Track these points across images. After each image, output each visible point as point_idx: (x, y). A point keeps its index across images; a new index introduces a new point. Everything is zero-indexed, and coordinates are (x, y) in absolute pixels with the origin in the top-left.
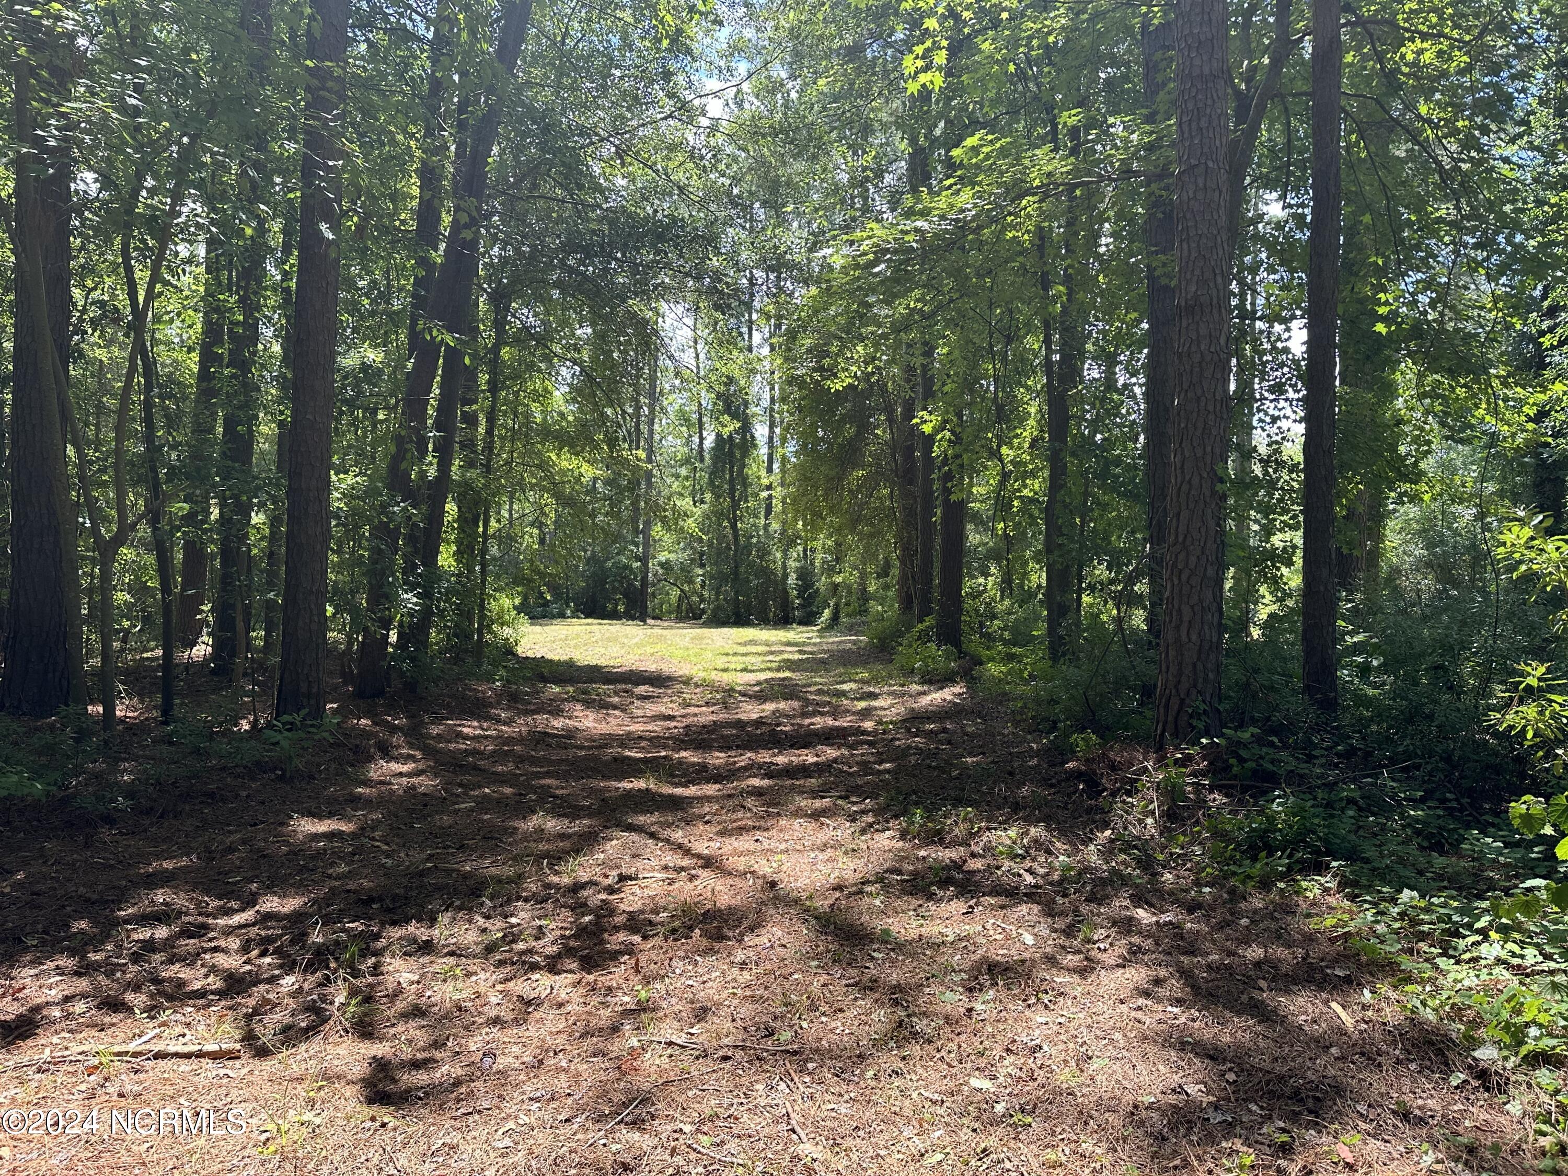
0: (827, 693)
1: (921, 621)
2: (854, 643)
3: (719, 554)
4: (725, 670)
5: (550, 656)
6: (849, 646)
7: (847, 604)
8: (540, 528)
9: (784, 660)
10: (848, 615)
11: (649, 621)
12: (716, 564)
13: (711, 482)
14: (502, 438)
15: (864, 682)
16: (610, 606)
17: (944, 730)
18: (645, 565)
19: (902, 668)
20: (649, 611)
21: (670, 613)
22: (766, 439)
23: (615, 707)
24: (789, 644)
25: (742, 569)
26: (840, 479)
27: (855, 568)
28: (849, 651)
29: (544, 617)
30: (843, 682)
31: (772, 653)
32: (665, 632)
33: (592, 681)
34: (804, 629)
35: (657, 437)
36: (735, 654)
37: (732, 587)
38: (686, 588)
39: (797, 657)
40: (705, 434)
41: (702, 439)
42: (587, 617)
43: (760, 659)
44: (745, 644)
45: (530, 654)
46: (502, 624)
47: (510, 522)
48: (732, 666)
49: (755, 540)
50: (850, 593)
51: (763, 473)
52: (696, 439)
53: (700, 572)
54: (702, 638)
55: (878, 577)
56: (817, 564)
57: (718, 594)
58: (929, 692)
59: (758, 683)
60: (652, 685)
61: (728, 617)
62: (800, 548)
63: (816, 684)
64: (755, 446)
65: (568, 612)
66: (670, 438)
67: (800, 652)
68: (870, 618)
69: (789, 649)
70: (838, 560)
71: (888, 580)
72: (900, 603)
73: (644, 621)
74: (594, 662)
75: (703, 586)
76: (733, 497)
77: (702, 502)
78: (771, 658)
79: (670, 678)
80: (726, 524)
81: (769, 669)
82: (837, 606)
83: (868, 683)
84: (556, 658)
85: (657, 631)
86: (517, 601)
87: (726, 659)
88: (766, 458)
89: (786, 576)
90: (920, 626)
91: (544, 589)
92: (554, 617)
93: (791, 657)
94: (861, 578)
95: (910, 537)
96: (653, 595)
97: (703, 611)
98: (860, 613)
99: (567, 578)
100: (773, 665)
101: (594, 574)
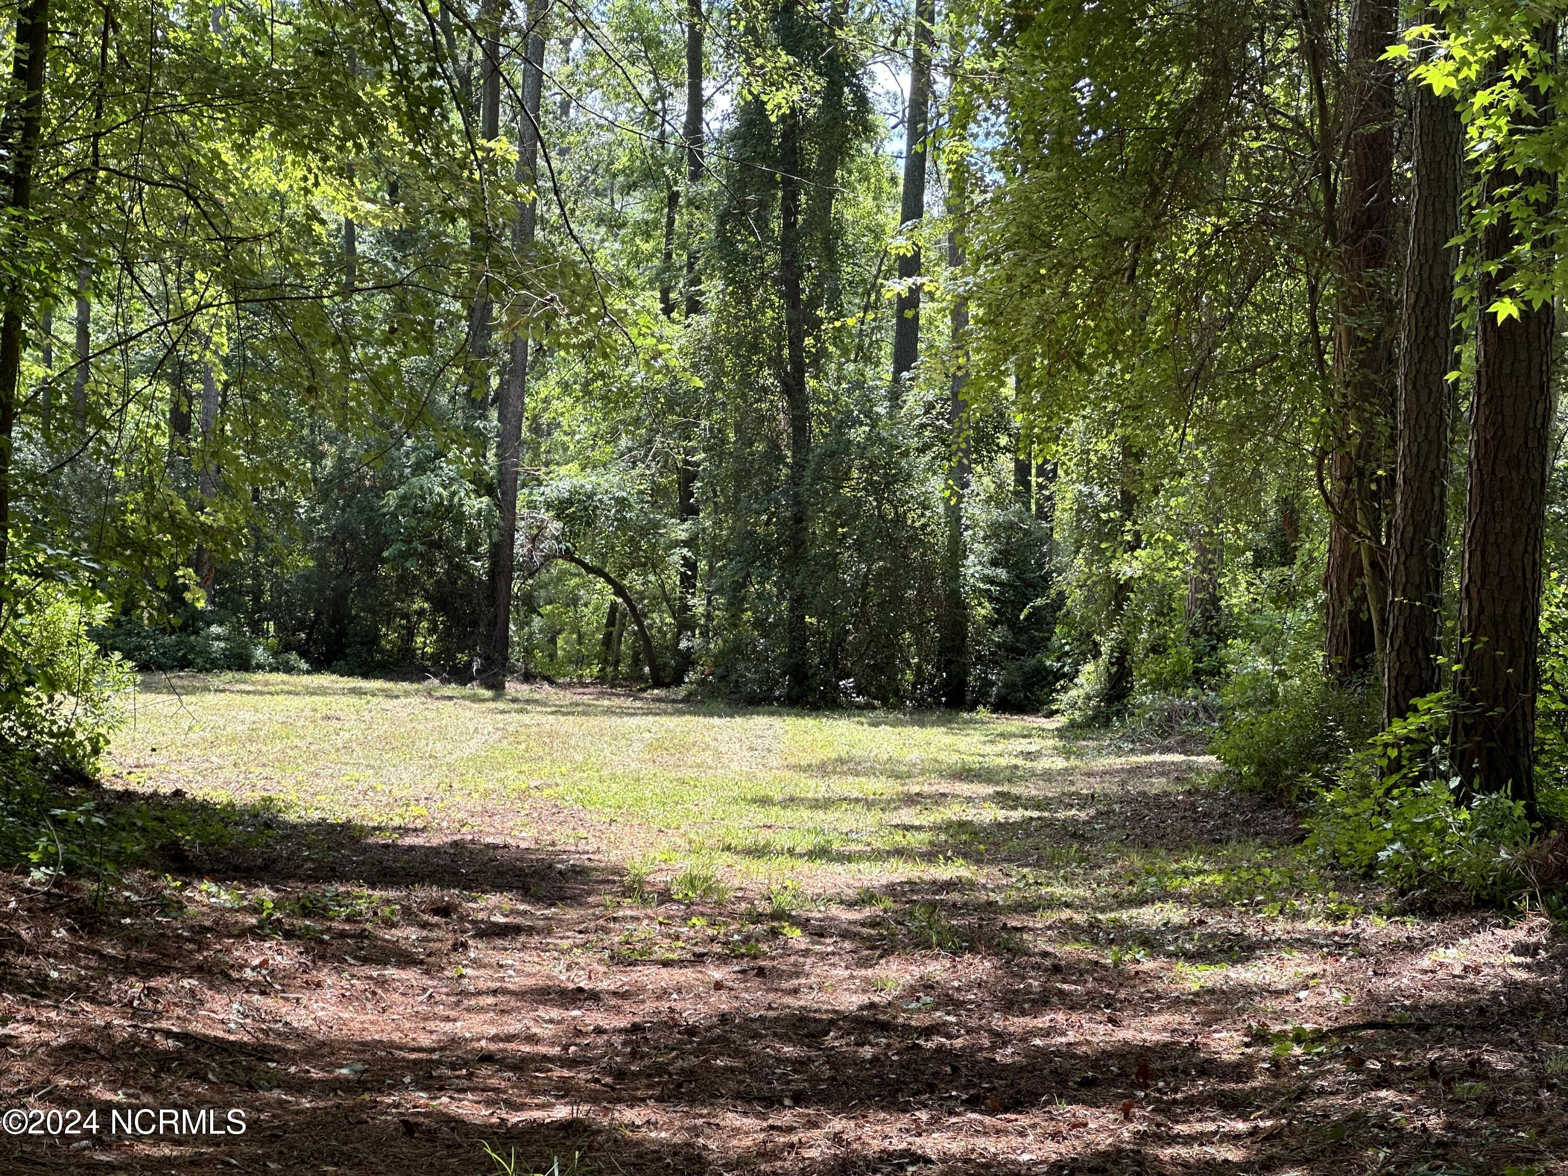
0: (1091, 933)
1: (1401, 711)
2: (1180, 774)
3: (741, 477)
4: (758, 852)
5: (198, 791)
6: (1158, 784)
7: (1158, 648)
8: (177, 381)
9: (947, 827)
10: (1160, 684)
11: (513, 687)
12: (732, 506)
13: (725, 244)
14: (65, 91)
15: (1206, 900)
16: (390, 637)
17: (1477, 1071)
18: (506, 505)
19: (1334, 862)
20: (515, 655)
21: (580, 661)
22: (902, 108)
23: (406, 960)
24: (966, 774)
25: (818, 528)
26: (1144, 243)
27: (1184, 531)
28: (1158, 802)
29: (183, 664)
30: (1142, 901)
31: (911, 800)
32: (568, 724)
33: (334, 873)
34: (1015, 723)
35: (551, 97)
36: (791, 801)
37: (785, 584)
38: (634, 580)
39: (990, 814)
40: (708, 87)
41: (697, 104)
42: (318, 666)
43: (872, 818)
44: (823, 769)
45: (140, 783)
46: (52, 684)
47: (84, 361)
48: (783, 840)
49: (858, 434)
50: (1164, 611)
51: (891, 216)
52: (679, 103)
53: (681, 531)
54: (684, 748)
55: (1259, 562)
56: (1064, 512)
57: (735, 605)
58: (1426, 944)
59: (867, 898)
60: (527, 894)
61: (770, 682)
62: (1006, 463)
63: (1052, 903)
64: (868, 129)
65: (260, 654)
66: (593, 100)
67: (1004, 800)
68: (1229, 697)
69: (965, 788)
70: (1128, 504)
71: (1292, 572)
72: (1334, 648)
73: (497, 687)
74: (338, 814)
75: (688, 581)
76: (792, 295)
77: (694, 307)
78: (907, 815)
79: (579, 872)
80: (767, 377)
81: (899, 852)
82: (1122, 654)
83: (1221, 904)
84: (220, 797)
85: (536, 719)
86: (102, 613)
87: (760, 815)
88: (900, 169)
89: (957, 551)
90: (1399, 728)
91: (187, 574)
92: (212, 665)
93: (970, 814)
94: (1204, 565)
95: (1369, 433)
96: (530, 604)
97: (687, 660)
98: (1197, 677)
99: (259, 544)
100: (917, 840)
101: (344, 532)
